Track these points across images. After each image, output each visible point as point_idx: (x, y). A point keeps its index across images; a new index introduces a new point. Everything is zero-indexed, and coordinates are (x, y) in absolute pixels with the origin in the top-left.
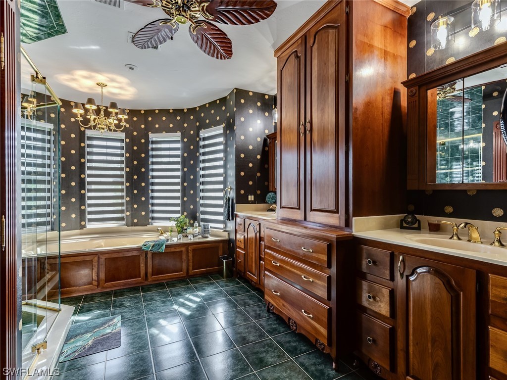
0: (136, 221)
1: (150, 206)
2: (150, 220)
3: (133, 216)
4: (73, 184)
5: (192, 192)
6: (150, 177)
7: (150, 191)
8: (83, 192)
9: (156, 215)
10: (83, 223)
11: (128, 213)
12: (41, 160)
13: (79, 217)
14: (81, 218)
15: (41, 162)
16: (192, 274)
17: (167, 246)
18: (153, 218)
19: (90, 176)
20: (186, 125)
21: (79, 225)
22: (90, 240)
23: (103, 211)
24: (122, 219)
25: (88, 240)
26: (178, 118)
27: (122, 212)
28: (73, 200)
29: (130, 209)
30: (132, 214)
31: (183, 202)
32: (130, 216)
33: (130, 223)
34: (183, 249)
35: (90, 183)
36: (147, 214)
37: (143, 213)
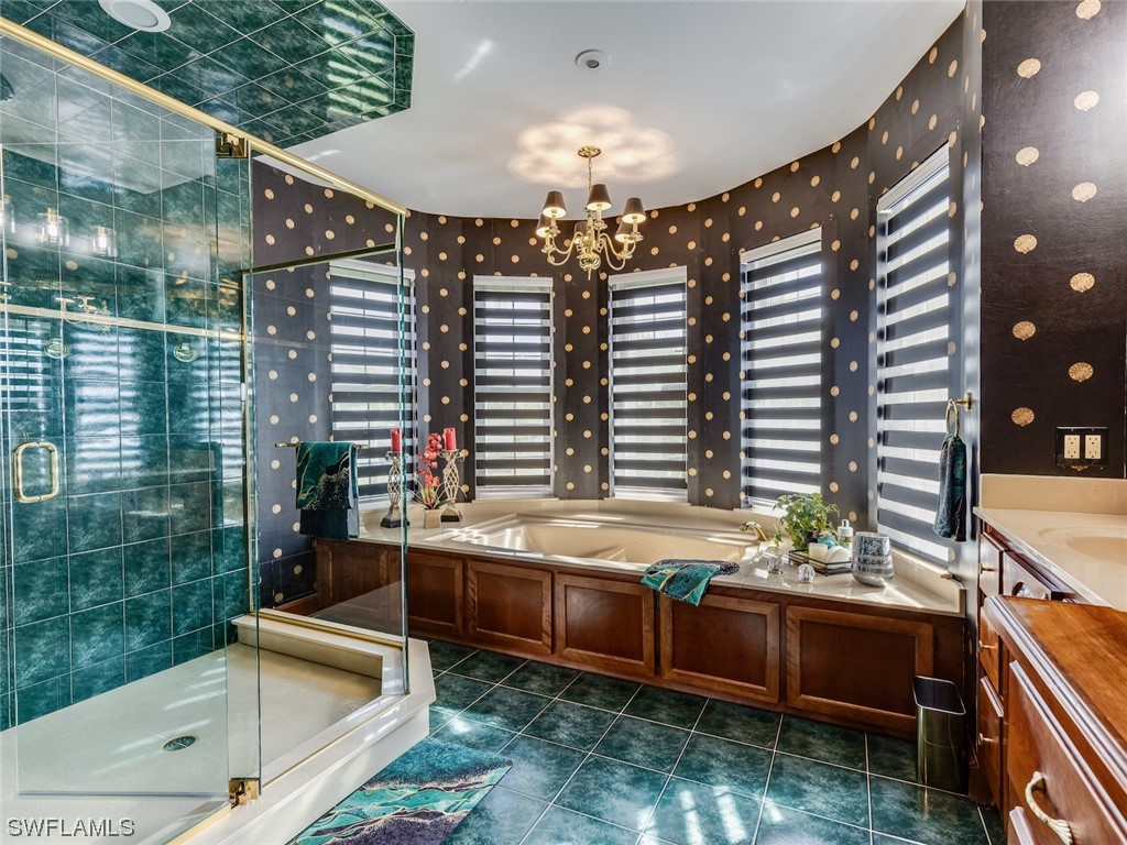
0: (710, 492)
1: (742, 456)
2: (743, 496)
3: (703, 479)
4: (587, 399)
5: (853, 416)
6: (742, 375)
7: (742, 415)
8: (604, 417)
9: (759, 483)
10: (605, 486)
11: (693, 472)
12: (539, 354)
13: (597, 472)
14: (600, 475)
15: (539, 358)
16: (800, 705)
17: (710, 589)
18: (750, 491)
19: (618, 380)
20: (836, 197)
21: (597, 490)
22: (601, 527)
23: (643, 461)
24: (680, 484)
25: (595, 526)
26: (815, 181)
27: (679, 466)
28: (587, 434)
29: (696, 460)
30: (700, 474)
31: (827, 446)
32: (697, 480)
33: (695, 497)
34: (767, 609)
35: (619, 397)
36: (735, 478)
37: (727, 475)
